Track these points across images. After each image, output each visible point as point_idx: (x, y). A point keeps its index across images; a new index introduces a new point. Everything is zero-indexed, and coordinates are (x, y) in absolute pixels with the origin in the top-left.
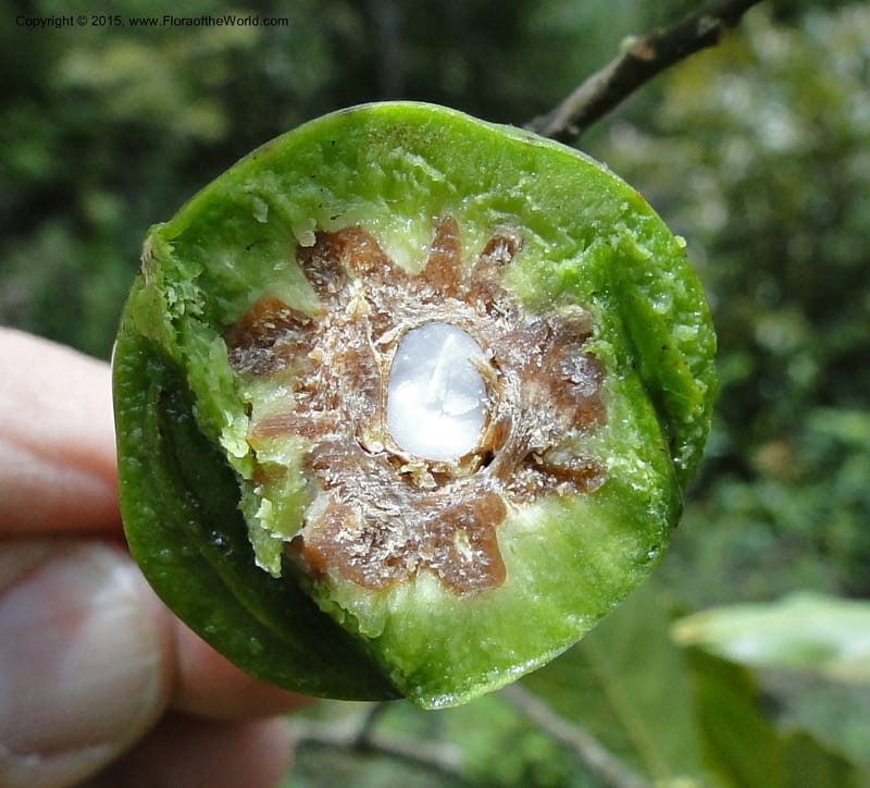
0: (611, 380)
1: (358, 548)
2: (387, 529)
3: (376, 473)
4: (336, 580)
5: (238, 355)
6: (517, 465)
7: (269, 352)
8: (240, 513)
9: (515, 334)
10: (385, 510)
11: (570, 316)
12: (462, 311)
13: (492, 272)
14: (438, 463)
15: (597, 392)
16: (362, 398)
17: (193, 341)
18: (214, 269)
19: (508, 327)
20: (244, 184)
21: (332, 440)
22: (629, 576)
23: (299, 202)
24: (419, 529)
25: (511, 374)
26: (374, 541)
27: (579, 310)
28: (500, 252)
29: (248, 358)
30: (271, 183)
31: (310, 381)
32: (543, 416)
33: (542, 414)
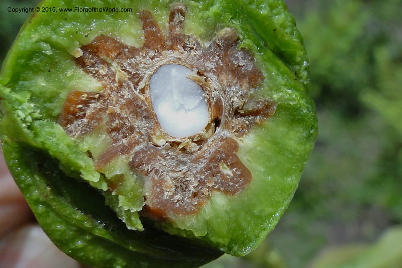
0: (258, 57)
1: (177, 197)
2: (186, 180)
3: (168, 155)
4: (174, 218)
5: (70, 129)
6: (232, 119)
7: (85, 120)
8: (108, 207)
9: (204, 55)
10: (181, 171)
11: (225, 34)
12: (173, 55)
13: (178, 29)
14: (195, 136)
15: (254, 67)
16: (144, 121)
17: (43, 133)
18: (36, 90)
19: (199, 53)
20: (31, 38)
21: (139, 150)
22: (306, 146)
23: (64, 35)
24: (201, 173)
25: (210, 75)
26: (182, 189)
27: (228, 29)
28: (178, 17)
29: (76, 128)
30: (45, 32)
31: (114, 125)
32: (234, 89)
33: (233, 88)
